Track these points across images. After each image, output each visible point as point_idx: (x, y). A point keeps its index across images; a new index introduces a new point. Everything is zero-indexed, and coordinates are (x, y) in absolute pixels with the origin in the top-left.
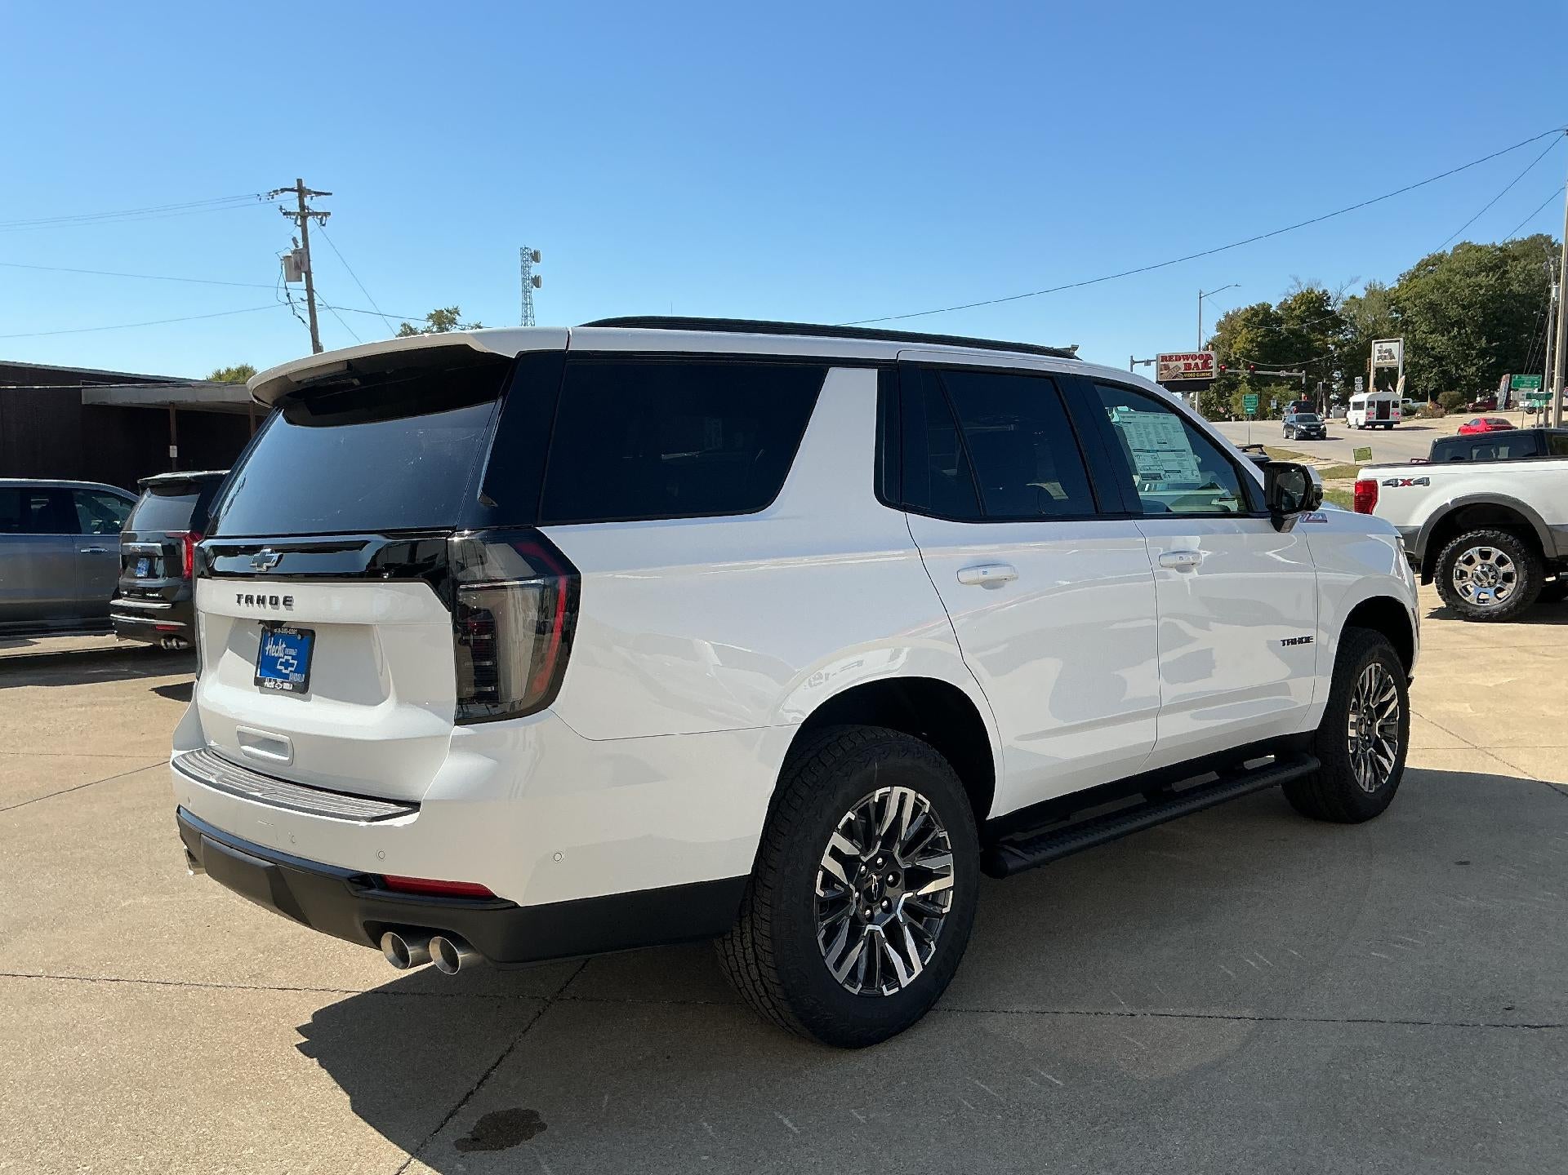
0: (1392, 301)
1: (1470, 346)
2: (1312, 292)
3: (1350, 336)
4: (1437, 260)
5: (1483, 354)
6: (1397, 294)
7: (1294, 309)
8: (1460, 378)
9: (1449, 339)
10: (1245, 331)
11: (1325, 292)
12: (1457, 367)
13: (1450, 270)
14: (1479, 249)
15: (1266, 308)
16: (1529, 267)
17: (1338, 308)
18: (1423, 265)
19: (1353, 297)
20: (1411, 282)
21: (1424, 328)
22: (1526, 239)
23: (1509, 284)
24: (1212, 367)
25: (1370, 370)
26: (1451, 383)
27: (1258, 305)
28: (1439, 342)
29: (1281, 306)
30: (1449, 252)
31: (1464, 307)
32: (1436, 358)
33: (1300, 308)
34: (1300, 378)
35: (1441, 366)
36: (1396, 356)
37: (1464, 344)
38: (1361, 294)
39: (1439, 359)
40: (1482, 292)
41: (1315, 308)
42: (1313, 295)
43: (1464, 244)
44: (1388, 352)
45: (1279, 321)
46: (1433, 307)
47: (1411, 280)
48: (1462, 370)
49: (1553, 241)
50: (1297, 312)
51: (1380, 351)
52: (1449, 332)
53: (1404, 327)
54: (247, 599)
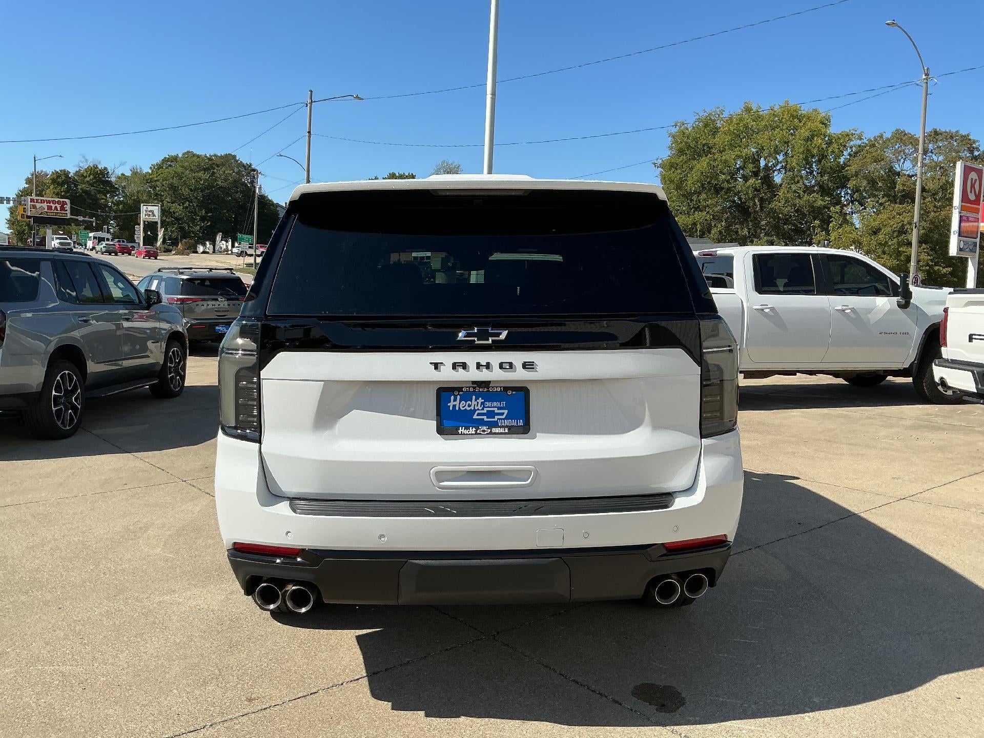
0: (147, 180)
1: (195, 214)
2: (97, 168)
3: (122, 199)
4: (174, 159)
5: (203, 219)
6: (151, 177)
7: (86, 177)
8: (190, 232)
9: (183, 209)
10: (52, 187)
11: (106, 168)
12: (189, 226)
13: (183, 167)
14: (198, 156)
15: (65, 173)
16: (226, 172)
17: (113, 179)
18: (165, 160)
19: (123, 175)
20: (159, 169)
21: (168, 200)
22: (223, 155)
23: (216, 180)
24: (67, 210)
25: (140, 222)
26: (185, 235)
27: (61, 171)
28: (177, 209)
29: (77, 173)
30: (180, 155)
31: (191, 190)
32: (176, 219)
33: (89, 176)
34: (92, 222)
35: (179, 224)
36: (157, 215)
37: (192, 212)
38: (128, 173)
39: (177, 219)
40: (202, 182)
41: (99, 177)
42: (97, 169)
43: (188, 152)
44: (150, 212)
45: (76, 184)
46: (173, 188)
47: (158, 169)
48: (191, 227)
49: (237, 159)
50: (88, 179)
51: (146, 211)
52: (183, 204)
53: (155, 198)
54: (455, 366)
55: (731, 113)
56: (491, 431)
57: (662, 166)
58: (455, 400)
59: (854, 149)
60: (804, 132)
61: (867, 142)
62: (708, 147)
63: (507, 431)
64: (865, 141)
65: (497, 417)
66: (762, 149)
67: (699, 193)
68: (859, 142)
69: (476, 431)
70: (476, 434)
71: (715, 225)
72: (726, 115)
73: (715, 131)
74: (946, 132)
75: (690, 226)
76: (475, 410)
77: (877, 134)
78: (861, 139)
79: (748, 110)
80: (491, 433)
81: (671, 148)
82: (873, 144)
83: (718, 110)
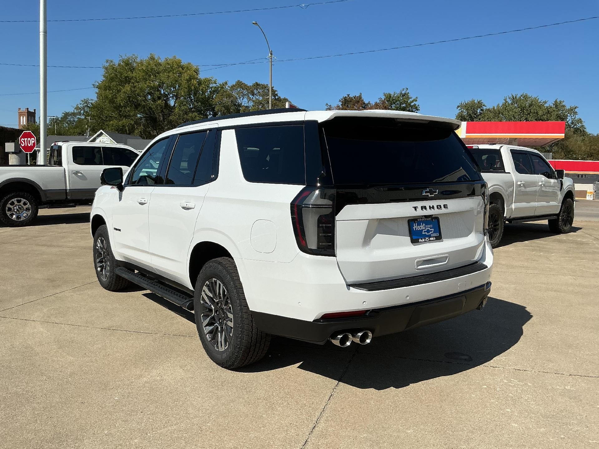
54: (422, 208)
55: (142, 59)
56: (430, 239)
57: (98, 87)
58: (415, 226)
59: (213, 89)
60: (186, 76)
61: (219, 85)
62: (129, 79)
63: (435, 239)
64: (218, 85)
65: (430, 232)
66: (163, 83)
67: (126, 107)
68: (214, 85)
69: (425, 240)
70: (425, 241)
71: (137, 128)
72: (138, 60)
73: (132, 69)
74: (262, 84)
75: (121, 127)
76: (423, 230)
77: (224, 82)
78: (216, 83)
79: (152, 58)
80: (430, 240)
81: (104, 76)
82: (222, 87)
83: (133, 56)
